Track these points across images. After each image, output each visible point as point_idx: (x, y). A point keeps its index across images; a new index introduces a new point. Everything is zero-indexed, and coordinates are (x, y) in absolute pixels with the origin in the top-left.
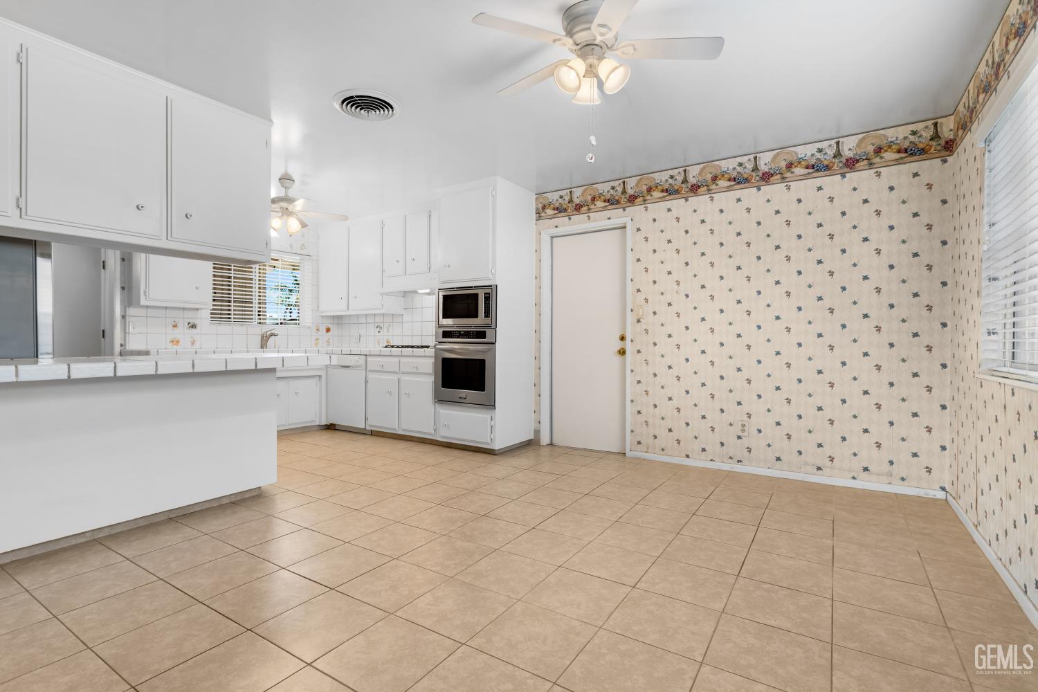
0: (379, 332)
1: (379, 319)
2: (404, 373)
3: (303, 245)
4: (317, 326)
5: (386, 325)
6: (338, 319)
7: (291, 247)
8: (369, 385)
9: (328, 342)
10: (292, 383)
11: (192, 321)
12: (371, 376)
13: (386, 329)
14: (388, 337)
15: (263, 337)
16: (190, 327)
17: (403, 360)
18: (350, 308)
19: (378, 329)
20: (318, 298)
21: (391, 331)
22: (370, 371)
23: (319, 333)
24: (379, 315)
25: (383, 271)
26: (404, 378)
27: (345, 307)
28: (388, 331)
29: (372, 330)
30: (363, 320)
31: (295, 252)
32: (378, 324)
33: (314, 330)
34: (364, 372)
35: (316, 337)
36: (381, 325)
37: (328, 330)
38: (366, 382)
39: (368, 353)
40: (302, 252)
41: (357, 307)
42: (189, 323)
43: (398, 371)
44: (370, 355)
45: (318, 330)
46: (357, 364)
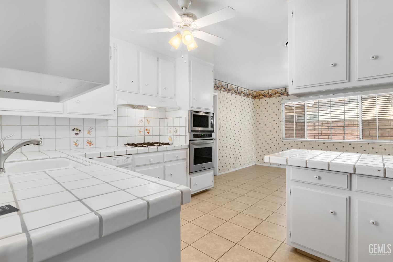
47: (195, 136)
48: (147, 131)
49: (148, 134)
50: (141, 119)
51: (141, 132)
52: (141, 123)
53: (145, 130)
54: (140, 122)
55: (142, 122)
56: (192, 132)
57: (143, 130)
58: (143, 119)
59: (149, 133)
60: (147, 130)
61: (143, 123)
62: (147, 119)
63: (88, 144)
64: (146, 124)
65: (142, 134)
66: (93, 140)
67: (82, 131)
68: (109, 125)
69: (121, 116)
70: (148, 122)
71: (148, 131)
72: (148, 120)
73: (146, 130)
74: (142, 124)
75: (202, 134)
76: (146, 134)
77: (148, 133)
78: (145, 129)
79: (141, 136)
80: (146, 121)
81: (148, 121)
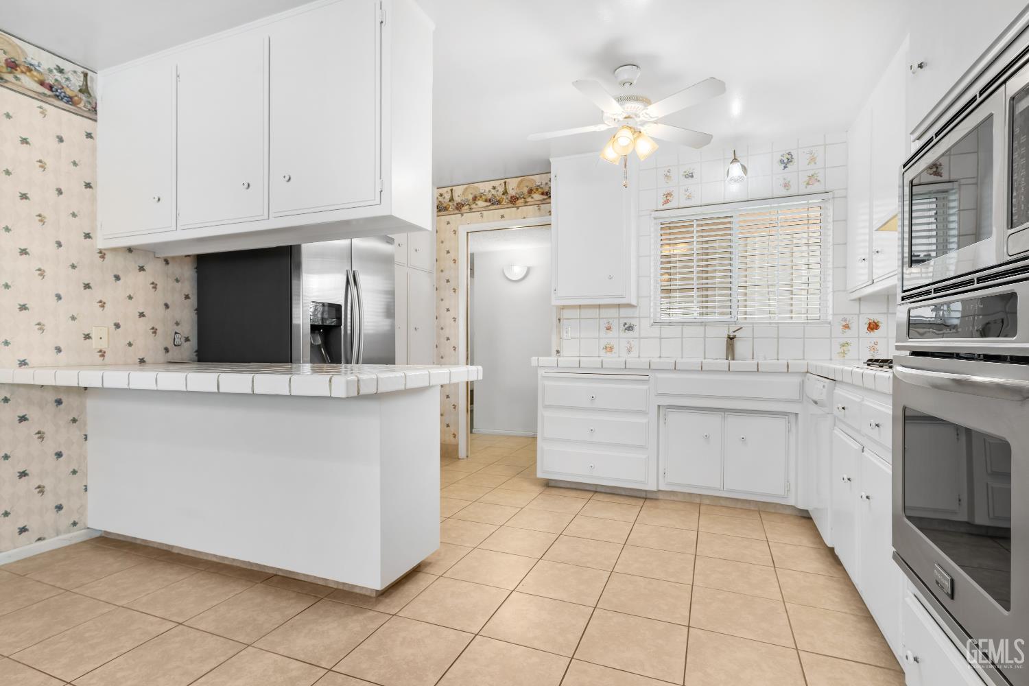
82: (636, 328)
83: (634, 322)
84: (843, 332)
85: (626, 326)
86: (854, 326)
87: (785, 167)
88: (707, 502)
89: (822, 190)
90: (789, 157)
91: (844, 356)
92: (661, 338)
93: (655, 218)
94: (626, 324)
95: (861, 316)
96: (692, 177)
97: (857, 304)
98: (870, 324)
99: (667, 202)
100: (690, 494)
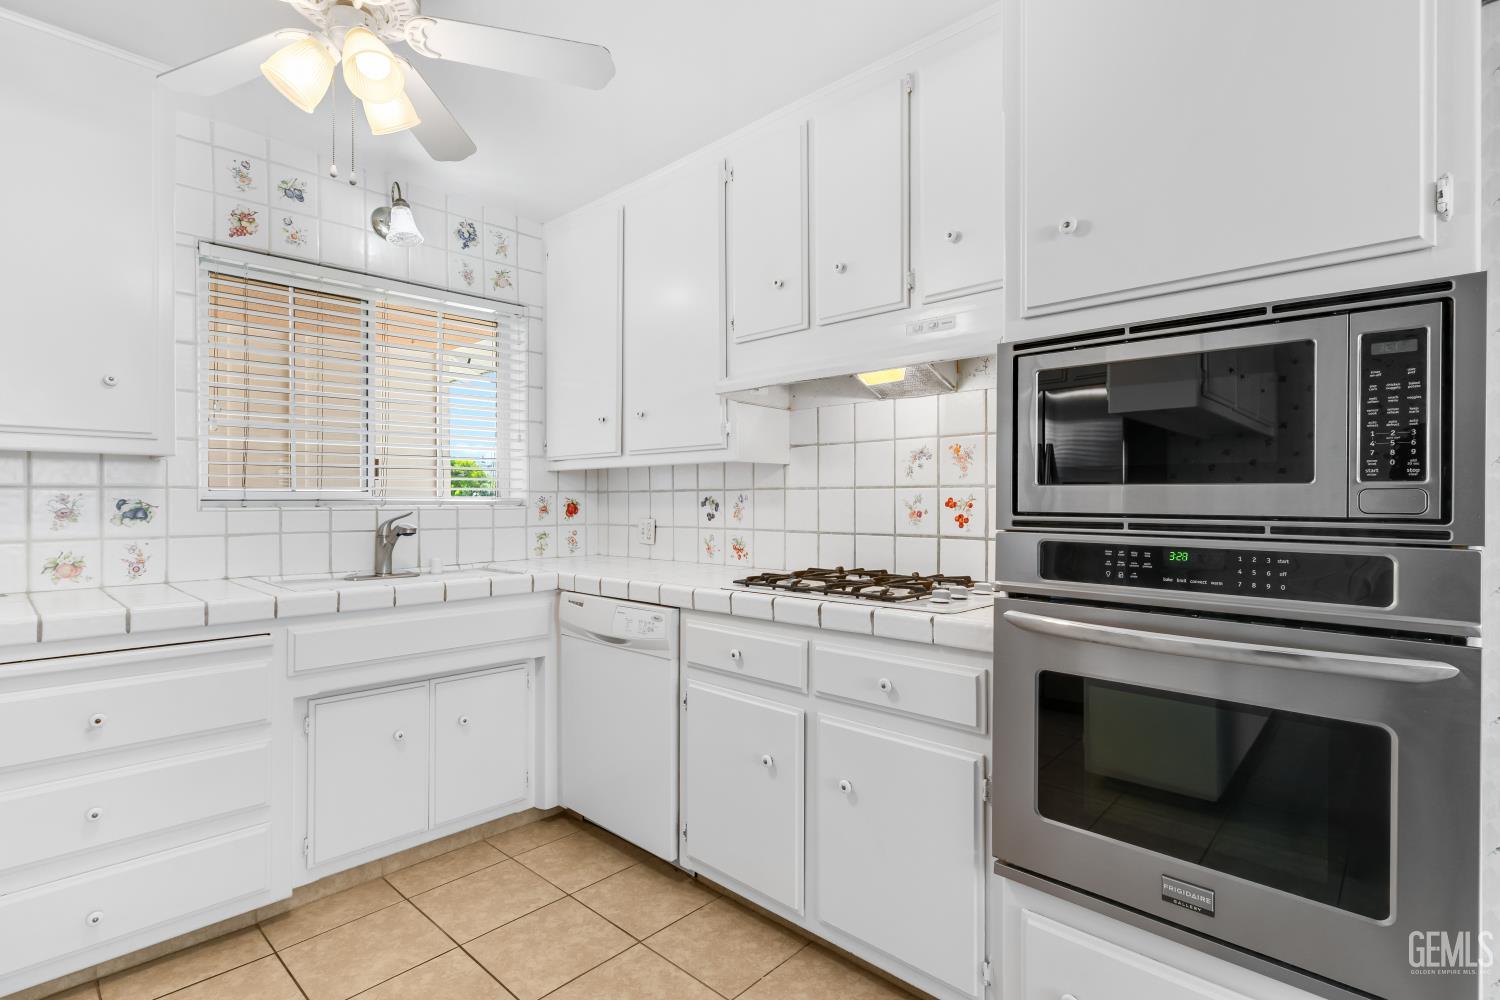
0: (711, 517)
1: (709, 480)
2: (823, 696)
3: (501, 274)
4: (542, 500)
5: (732, 498)
6: (598, 480)
7: (468, 276)
8: (690, 715)
9: (572, 541)
10: (447, 692)
11: (133, 498)
12: (694, 684)
13: (731, 511)
14: (738, 534)
15: (379, 536)
16: (124, 516)
17: (822, 645)
18: (628, 447)
19: (709, 509)
20: (543, 423)
21: (746, 513)
22: (693, 666)
23: (549, 518)
24: (711, 466)
25: (729, 324)
26: (829, 718)
27: (612, 446)
28: (737, 514)
29: (690, 512)
30: (663, 482)
31: (479, 292)
32: (707, 494)
33: (534, 512)
34: (674, 664)
35: (541, 530)
36: (717, 497)
37: (572, 509)
38: (680, 702)
39: (686, 603)
40: (498, 293)
41: (646, 445)
42: (121, 503)
43: (801, 683)
44: (694, 610)
45: (544, 510)
46: (650, 636)
47: (1061, 561)
48: (955, 512)
49: (961, 526)
50: (917, 445)
51: (919, 514)
52: (920, 466)
53: (943, 504)
54: (918, 462)
55: (923, 460)
56: (1015, 523)
57: (929, 502)
58: (930, 445)
59: (967, 520)
60: (955, 505)
61: (930, 465)
62: (953, 441)
63: (735, 553)
64: (951, 471)
65: (927, 525)
66: (747, 539)
67: (721, 507)
68: (790, 483)
69: (831, 444)
70: (960, 458)
71: (961, 512)
72: (957, 451)
73: (947, 504)
74: (926, 473)
75: (1185, 556)
76: (950, 526)
77: (962, 521)
78: (944, 501)
79: (921, 536)
80: (947, 456)
81: (962, 453)
82: (157, 515)
83: (147, 498)
84: (541, 518)
85: (125, 508)
86: (551, 508)
87: (465, 246)
88: (396, 866)
89: (513, 299)
90: (471, 230)
91: (542, 554)
92: (227, 536)
93: (202, 259)
94: (124, 502)
95: (559, 494)
96: (301, 199)
97: (554, 478)
98: (569, 505)
99: (240, 231)
100: (361, 868)
